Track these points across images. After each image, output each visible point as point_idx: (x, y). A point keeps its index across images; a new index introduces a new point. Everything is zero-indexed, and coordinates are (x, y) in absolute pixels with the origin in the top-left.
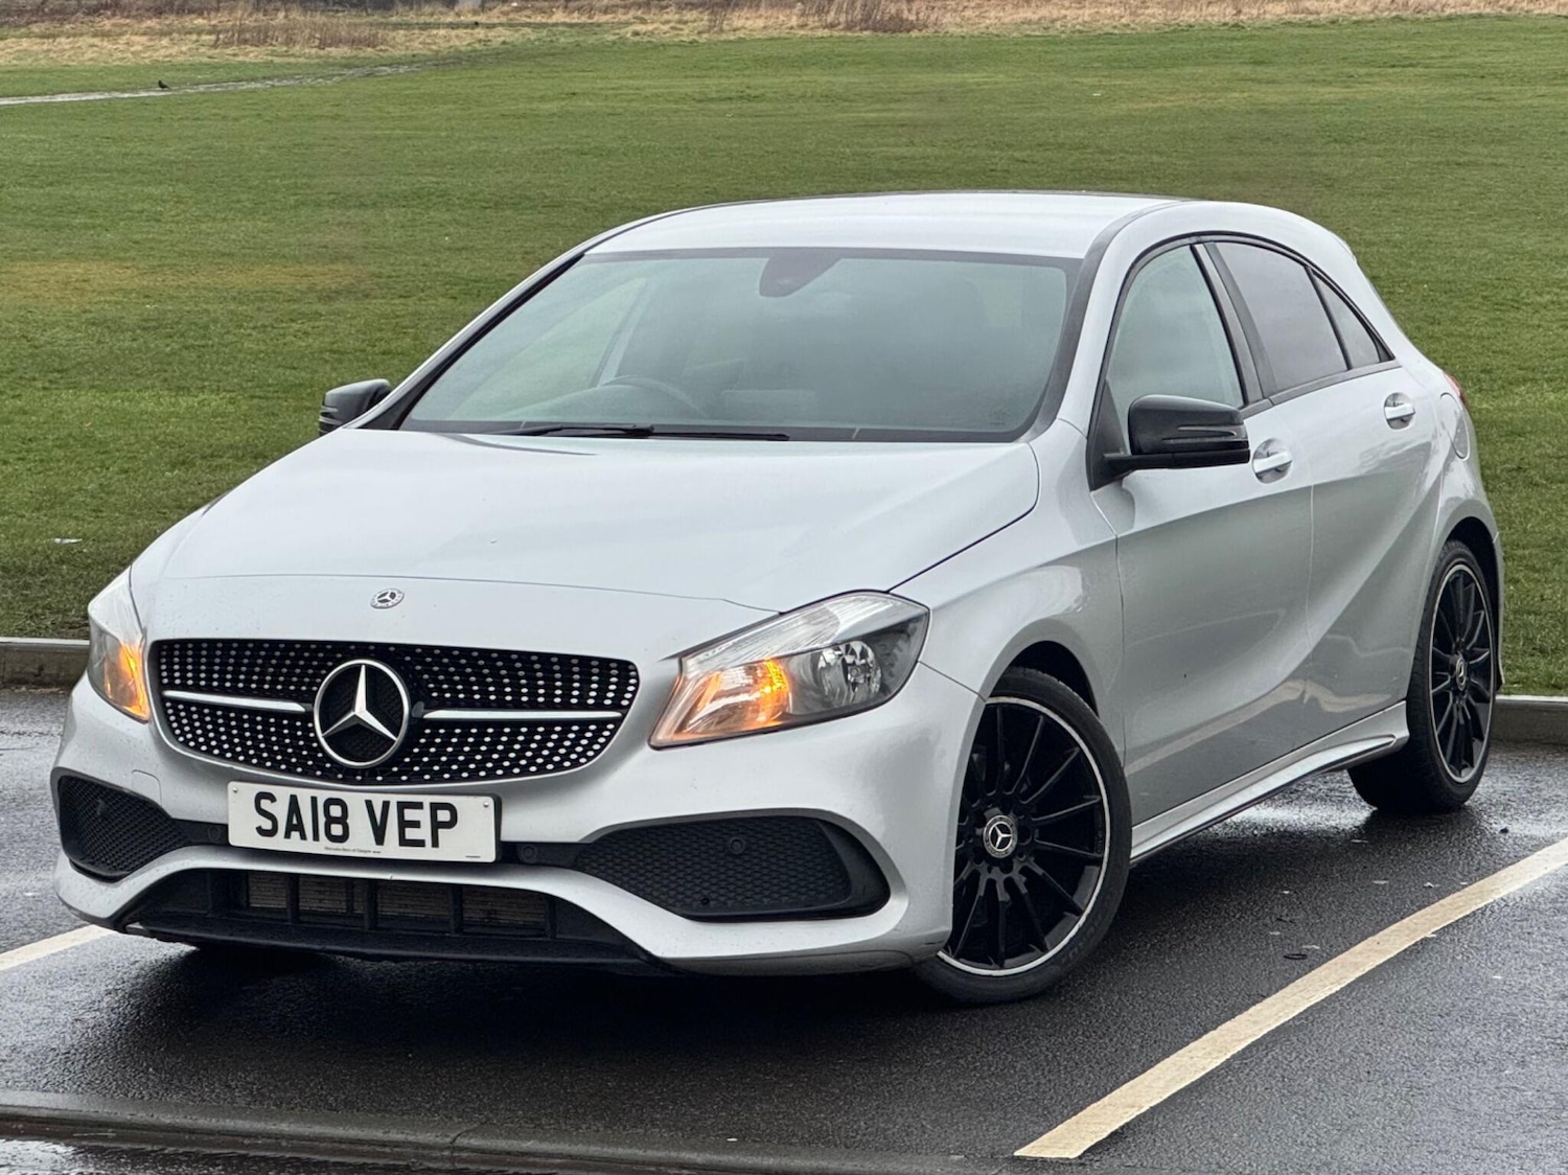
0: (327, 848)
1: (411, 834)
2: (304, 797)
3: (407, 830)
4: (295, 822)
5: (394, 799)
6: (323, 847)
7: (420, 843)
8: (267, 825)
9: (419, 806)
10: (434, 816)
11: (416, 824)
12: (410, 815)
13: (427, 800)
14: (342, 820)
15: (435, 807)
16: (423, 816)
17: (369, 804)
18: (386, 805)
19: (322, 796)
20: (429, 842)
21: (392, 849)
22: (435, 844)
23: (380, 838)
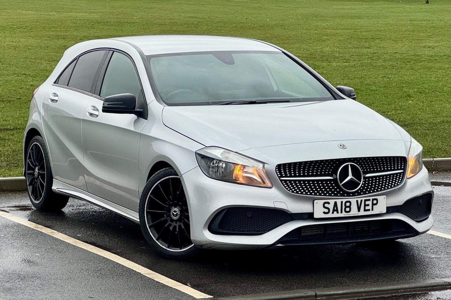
0: (344, 215)
1: (367, 208)
2: (339, 202)
3: (366, 207)
4: (335, 209)
5: (363, 199)
6: (344, 214)
7: (369, 210)
8: (327, 211)
9: (369, 200)
10: (373, 202)
11: (368, 205)
12: (367, 203)
13: (371, 198)
14: (350, 207)
15: (373, 200)
16: (370, 203)
17: (357, 201)
18: (361, 201)
19: (344, 201)
20: (371, 210)
21: (362, 213)
22: (372, 210)
23: (359, 210)
